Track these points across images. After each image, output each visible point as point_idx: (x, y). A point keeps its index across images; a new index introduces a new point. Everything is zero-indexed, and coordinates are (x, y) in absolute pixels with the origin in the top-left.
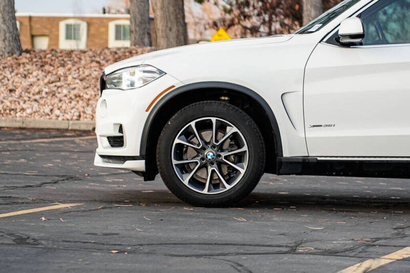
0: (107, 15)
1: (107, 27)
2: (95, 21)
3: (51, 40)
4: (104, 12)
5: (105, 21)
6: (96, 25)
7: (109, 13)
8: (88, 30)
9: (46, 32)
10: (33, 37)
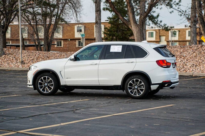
0: (186, 28)
1: (186, 32)
2: (181, 30)
3: (166, 37)
4: (185, 27)
5: (185, 30)
6: (182, 32)
7: (187, 27)
8: (179, 33)
9: (165, 34)
10: (160, 36)
